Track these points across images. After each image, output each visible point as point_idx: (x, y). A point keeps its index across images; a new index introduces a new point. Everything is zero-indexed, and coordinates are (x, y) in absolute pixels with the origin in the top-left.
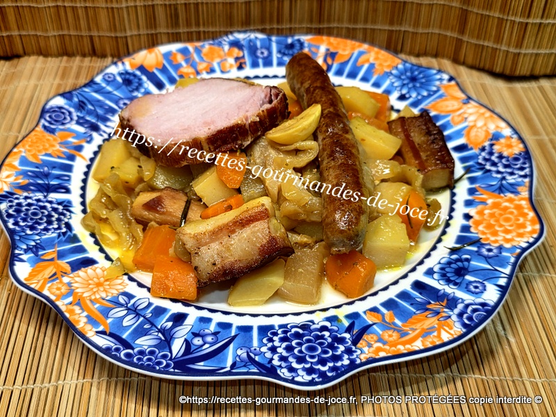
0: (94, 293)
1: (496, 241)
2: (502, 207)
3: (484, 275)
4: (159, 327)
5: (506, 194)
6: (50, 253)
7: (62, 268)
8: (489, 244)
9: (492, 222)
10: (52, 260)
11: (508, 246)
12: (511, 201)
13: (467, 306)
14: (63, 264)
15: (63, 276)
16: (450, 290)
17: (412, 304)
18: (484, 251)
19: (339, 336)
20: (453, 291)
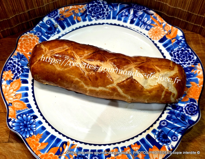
0: (157, 28)
1: (35, 37)
2: (26, 50)
4: (137, 18)
5: (21, 54)
6: (174, 41)
7: (168, 37)
8: (38, 36)
9: (32, 44)
10: (172, 39)
11: (33, 34)
12: (22, 51)
13: (54, 17)
14: (169, 38)
15: (167, 33)
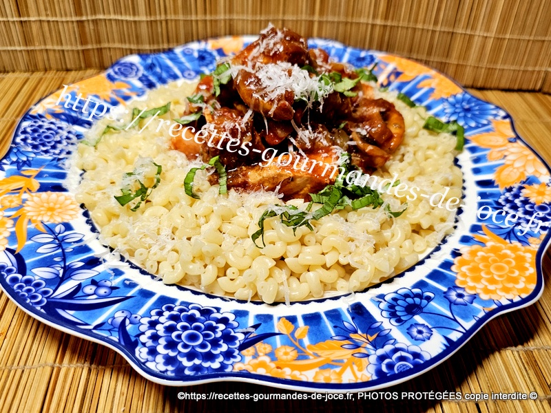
3: (437, 322)
16: (388, 324)
17: (335, 327)
18: (453, 295)
19: (233, 334)
20: (391, 327)
